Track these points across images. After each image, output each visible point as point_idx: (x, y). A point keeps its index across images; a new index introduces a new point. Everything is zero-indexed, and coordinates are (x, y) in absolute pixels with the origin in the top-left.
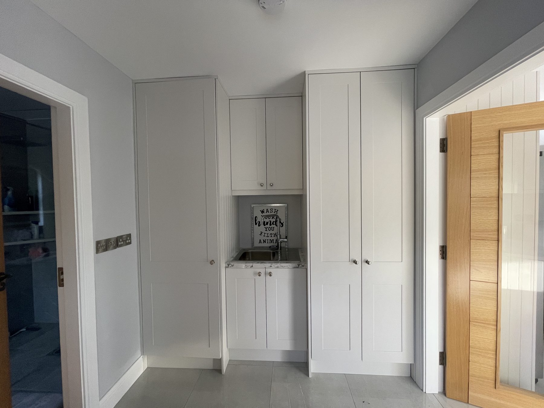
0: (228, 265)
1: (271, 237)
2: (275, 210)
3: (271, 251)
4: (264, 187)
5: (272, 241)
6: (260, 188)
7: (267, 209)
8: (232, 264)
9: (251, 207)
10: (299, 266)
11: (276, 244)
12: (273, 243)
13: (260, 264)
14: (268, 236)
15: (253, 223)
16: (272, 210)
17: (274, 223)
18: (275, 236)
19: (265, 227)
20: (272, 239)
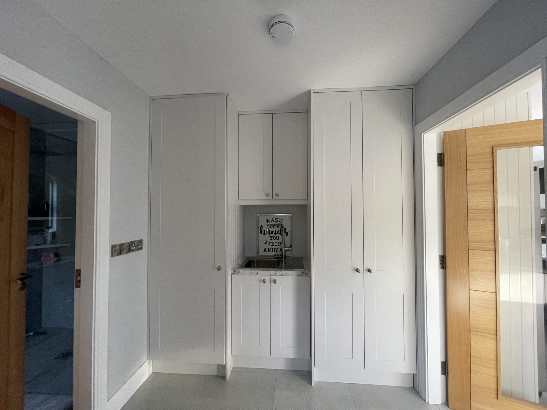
0: (234, 272)
1: (276, 245)
2: (280, 219)
3: (276, 260)
4: (270, 197)
6: (265, 197)
7: (272, 219)
8: (238, 271)
9: (257, 216)
10: (303, 273)
11: (281, 253)
12: (278, 252)
13: (265, 271)
14: (273, 245)
15: (259, 232)
16: (277, 219)
17: (279, 232)
18: (280, 245)
19: (270, 236)
20: (276, 247)
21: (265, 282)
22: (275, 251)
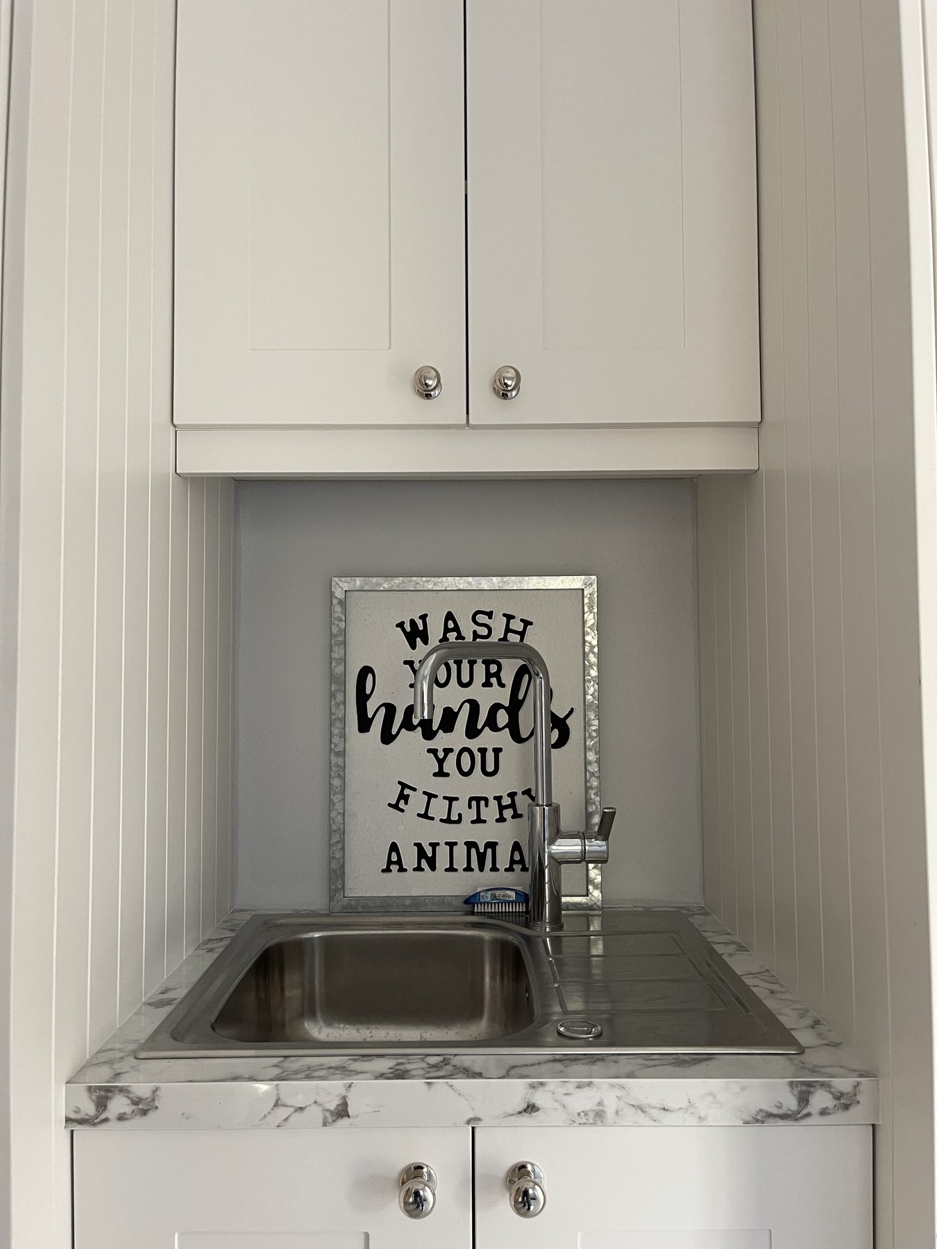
0: (102, 1097)
1: (478, 820)
2: (509, 617)
3: (486, 935)
4: (447, 407)
5: (481, 858)
6: (413, 409)
7: (449, 616)
8: (142, 1089)
9: (332, 595)
10: (804, 1099)
11: (519, 881)
12: (494, 869)
13: (420, 1083)
14: (454, 817)
15: (343, 720)
16: (482, 618)
17: (502, 718)
18: (508, 813)
19: (432, 744)
20: (481, 835)
21: (415, 1205)
22: (475, 864)
